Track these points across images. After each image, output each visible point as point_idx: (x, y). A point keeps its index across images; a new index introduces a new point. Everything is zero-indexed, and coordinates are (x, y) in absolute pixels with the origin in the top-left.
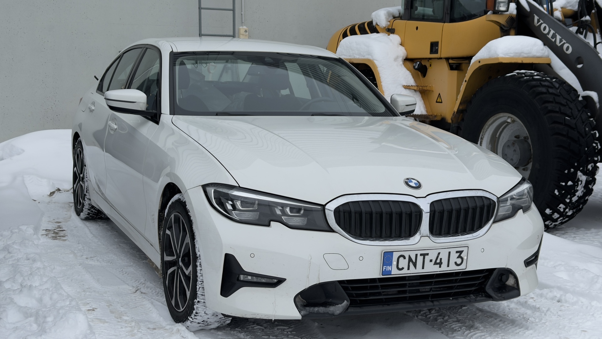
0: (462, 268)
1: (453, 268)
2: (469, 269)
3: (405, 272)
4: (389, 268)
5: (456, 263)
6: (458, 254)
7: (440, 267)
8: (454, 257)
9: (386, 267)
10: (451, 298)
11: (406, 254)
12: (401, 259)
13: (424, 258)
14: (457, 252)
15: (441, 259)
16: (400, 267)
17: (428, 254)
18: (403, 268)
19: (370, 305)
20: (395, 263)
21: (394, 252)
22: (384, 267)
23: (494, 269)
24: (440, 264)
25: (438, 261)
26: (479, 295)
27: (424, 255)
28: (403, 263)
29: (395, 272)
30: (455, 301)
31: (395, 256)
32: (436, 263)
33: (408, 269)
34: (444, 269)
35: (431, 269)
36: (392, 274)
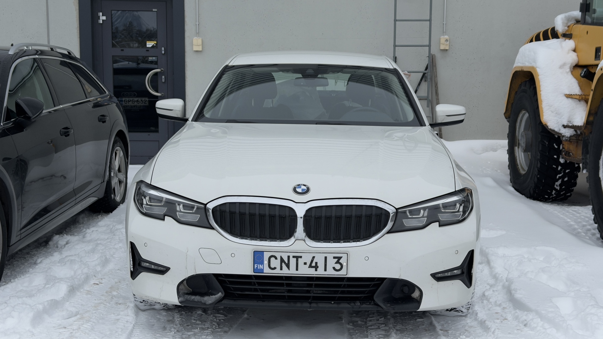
0: (342, 273)
1: (330, 273)
2: (351, 275)
3: (277, 272)
4: (261, 267)
5: (334, 268)
6: (336, 260)
7: (316, 270)
8: (331, 263)
9: (257, 265)
10: (333, 302)
11: (278, 255)
12: (273, 259)
13: (297, 261)
14: (334, 258)
15: (316, 263)
16: (272, 266)
17: (301, 257)
18: (275, 268)
19: (246, 300)
20: (266, 262)
21: (264, 252)
22: (255, 265)
23: (385, 279)
24: (316, 267)
25: (314, 264)
26: (367, 303)
27: (297, 258)
28: (275, 263)
29: (267, 271)
30: (335, 305)
31: (266, 256)
32: (310, 266)
33: (281, 269)
34: (321, 272)
35: (305, 271)
36: (264, 272)
